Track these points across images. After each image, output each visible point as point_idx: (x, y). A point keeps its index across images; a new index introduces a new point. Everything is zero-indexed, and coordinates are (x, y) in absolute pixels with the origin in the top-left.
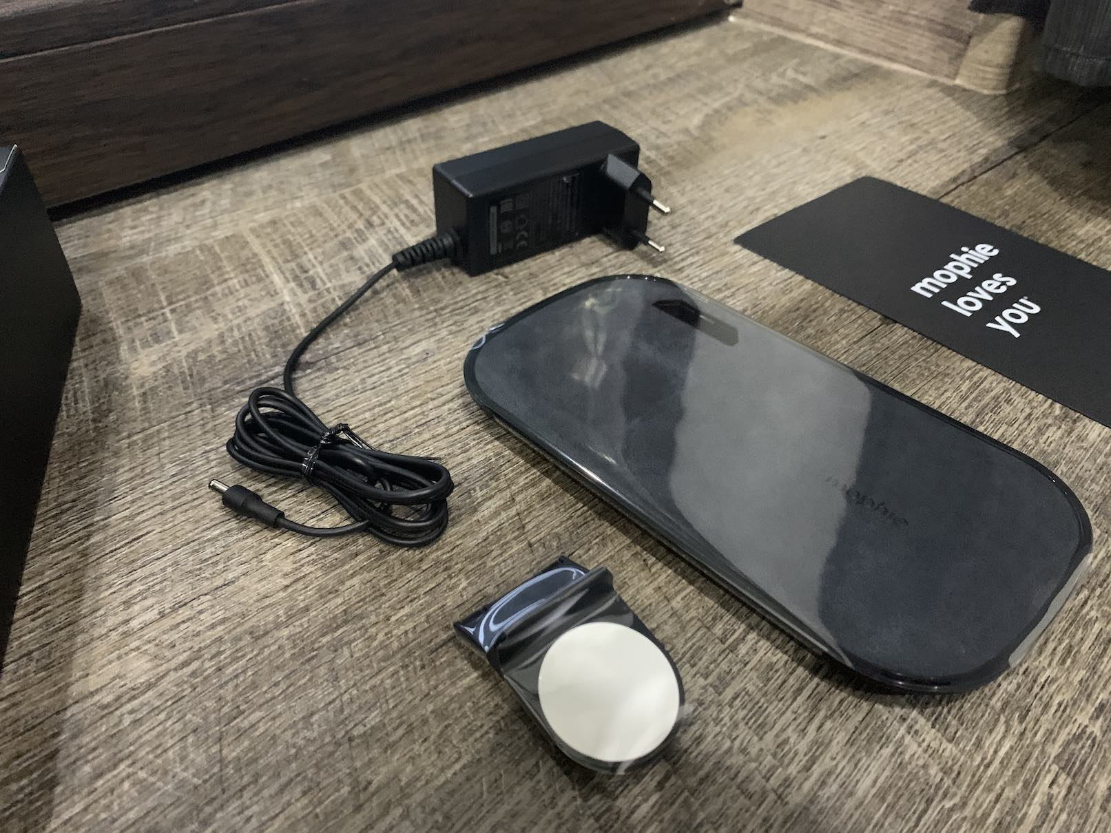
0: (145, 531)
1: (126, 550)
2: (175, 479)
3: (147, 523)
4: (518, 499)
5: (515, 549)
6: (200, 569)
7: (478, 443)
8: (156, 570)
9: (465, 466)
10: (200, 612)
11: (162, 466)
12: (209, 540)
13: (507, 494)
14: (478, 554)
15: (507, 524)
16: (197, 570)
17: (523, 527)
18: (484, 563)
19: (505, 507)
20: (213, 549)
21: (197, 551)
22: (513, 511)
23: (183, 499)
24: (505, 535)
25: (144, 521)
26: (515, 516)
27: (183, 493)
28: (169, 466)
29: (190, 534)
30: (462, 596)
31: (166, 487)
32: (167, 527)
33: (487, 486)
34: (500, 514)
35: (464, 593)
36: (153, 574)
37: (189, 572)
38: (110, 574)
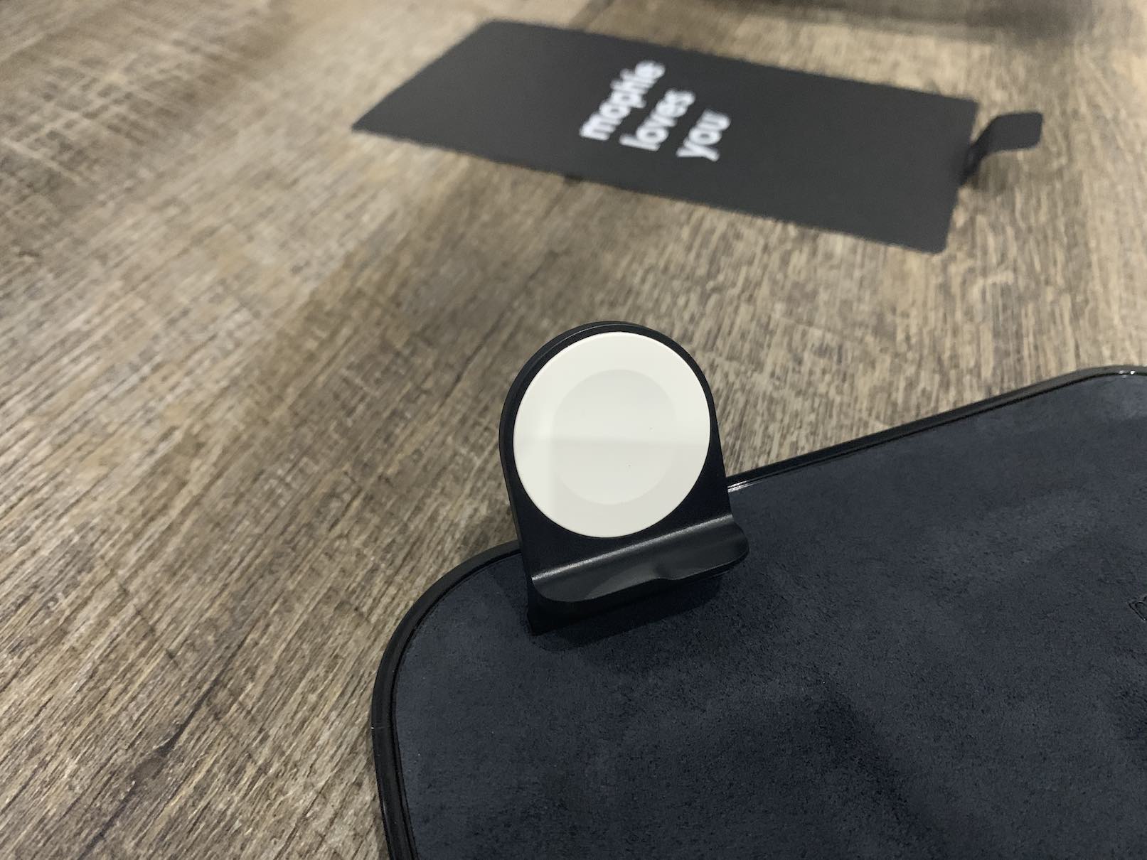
4: (132, 588)
5: (147, 671)
7: (45, 521)
9: (29, 567)
13: (113, 586)
14: (85, 704)
15: (123, 636)
17: (152, 630)
18: (99, 715)
19: (114, 609)
22: (130, 610)
24: (124, 657)
26: (134, 617)
30: (71, 788)
33: (75, 585)
34: (107, 624)
35: (75, 782)
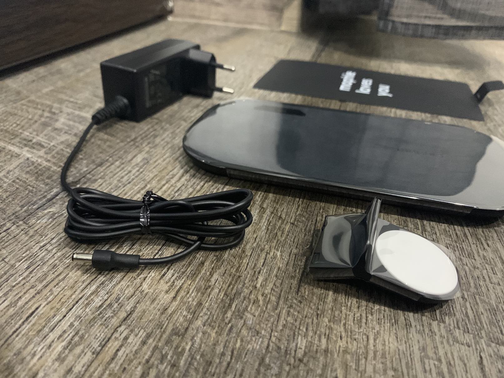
0: (33, 309)
1: (27, 326)
2: (31, 269)
3: (31, 303)
6: (101, 313)
8: (65, 328)
10: (126, 338)
11: (12, 266)
12: (92, 294)
16: (99, 315)
20: (100, 298)
21: (88, 304)
23: (49, 279)
24: (276, 224)
25: (27, 303)
27: (46, 275)
28: (18, 264)
29: (74, 297)
31: (27, 276)
32: (49, 299)
36: (65, 332)
37: (94, 318)
38: (26, 347)
